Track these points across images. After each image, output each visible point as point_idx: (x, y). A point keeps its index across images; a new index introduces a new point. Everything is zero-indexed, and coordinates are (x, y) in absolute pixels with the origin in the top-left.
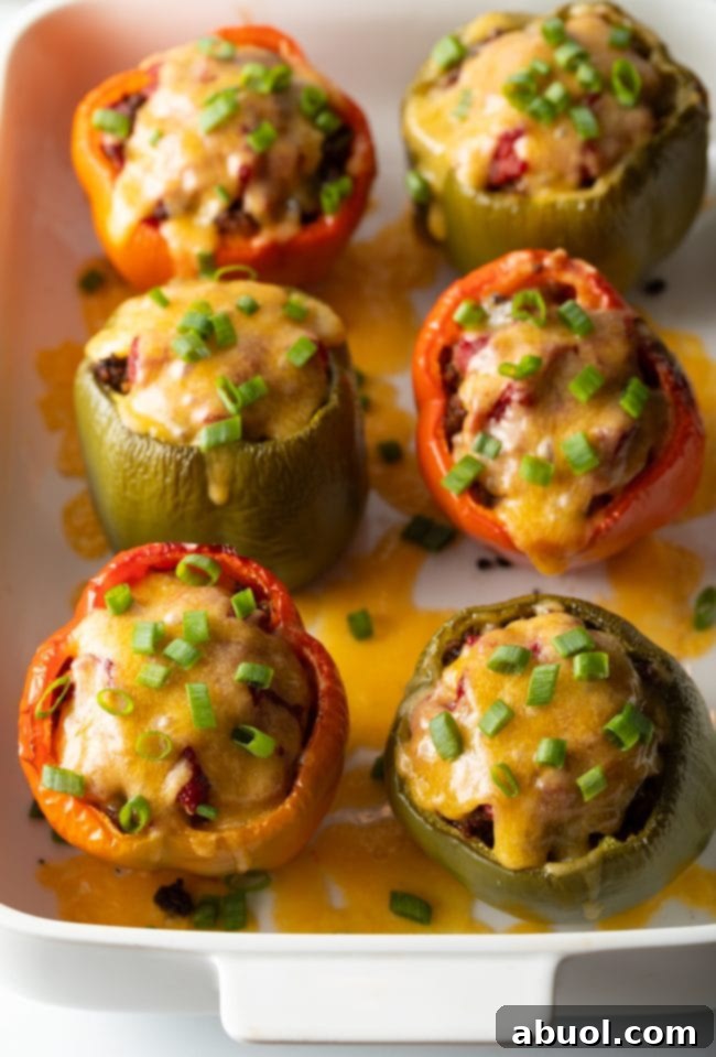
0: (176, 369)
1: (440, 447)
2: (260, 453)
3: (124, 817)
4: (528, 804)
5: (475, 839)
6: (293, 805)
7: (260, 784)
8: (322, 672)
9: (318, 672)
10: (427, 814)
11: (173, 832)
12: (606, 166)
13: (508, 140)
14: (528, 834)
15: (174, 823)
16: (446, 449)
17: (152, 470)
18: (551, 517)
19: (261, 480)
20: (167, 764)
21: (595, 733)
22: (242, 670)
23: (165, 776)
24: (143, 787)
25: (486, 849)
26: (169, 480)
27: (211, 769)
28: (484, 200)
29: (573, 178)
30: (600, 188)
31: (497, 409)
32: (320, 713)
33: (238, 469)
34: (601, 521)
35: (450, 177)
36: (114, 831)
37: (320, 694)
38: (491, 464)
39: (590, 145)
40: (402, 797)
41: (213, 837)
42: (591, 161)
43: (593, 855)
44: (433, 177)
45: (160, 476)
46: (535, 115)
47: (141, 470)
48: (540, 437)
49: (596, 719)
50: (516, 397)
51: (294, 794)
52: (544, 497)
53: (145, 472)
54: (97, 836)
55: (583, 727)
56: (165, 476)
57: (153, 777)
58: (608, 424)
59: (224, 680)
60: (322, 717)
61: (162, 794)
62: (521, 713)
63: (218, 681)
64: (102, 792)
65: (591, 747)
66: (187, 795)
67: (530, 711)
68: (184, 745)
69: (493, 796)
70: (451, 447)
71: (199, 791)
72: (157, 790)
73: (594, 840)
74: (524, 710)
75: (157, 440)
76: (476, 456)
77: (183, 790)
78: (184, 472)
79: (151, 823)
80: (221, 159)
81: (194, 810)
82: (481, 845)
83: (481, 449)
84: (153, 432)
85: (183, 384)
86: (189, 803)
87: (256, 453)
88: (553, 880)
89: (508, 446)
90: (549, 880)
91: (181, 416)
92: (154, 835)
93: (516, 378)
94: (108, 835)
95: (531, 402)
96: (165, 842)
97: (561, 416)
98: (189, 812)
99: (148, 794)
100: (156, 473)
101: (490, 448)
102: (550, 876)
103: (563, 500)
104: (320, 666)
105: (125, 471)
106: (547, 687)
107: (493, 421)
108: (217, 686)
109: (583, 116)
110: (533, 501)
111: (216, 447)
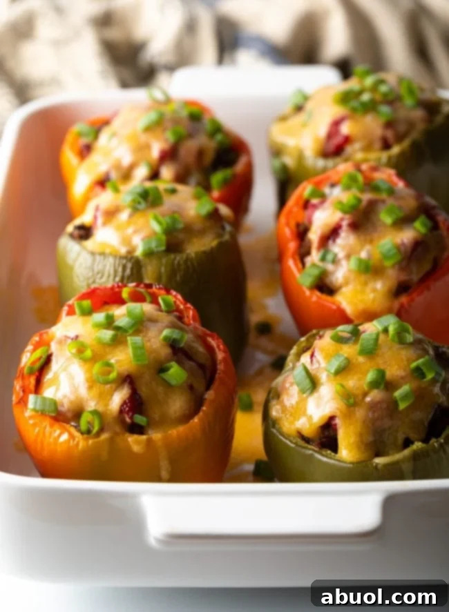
0: (124, 216)
1: (296, 265)
2: (178, 258)
3: (83, 425)
4: (360, 413)
5: (324, 450)
6: (200, 420)
7: (177, 405)
8: (220, 349)
9: (217, 350)
10: (292, 439)
11: (116, 434)
12: (400, 138)
13: (336, 124)
14: (361, 435)
15: (118, 429)
16: (300, 265)
17: (106, 274)
18: (371, 296)
19: (178, 278)
20: (114, 386)
21: (405, 370)
22: (166, 332)
23: (112, 395)
24: (97, 403)
25: (333, 454)
26: (118, 279)
27: (144, 391)
28: (321, 163)
29: (378, 145)
30: (396, 150)
31: (333, 233)
32: (218, 372)
33: (163, 269)
34: (404, 299)
35: (300, 157)
36: (77, 434)
37: (218, 362)
38: (330, 267)
39: (389, 124)
40: (274, 431)
41: (144, 437)
42: (390, 134)
43: (407, 452)
44: (289, 161)
45: (112, 278)
46: (354, 110)
47: (99, 276)
48: (362, 247)
49: (405, 363)
50: (345, 224)
51: (201, 414)
52: (366, 284)
53: (101, 278)
54: (65, 437)
55: (396, 367)
56: (115, 276)
57: (105, 397)
58: (407, 236)
59: (153, 340)
60: (219, 374)
61: (110, 407)
62: (354, 361)
63: (149, 341)
64: (69, 410)
65: (402, 378)
66: (127, 406)
67: (361, 359)
68: (126, 373)
69: (338, 409)
70: (303, 264)
71: (135, 404)
72: (107, 405)
73: (407, 443)
74: (357, 359)
75: (111, 254)
76: (321, 264)
77: (124, 403)
78: (128, 272)
79: (101, 430)
80: (147, 147)
81: (131, 418)
82: (329, 452)
83: (323, 259)
84: (108, 251)
85: (129, 223)
86: (128, 413)
87: (175, 258)
88: (379, 466)
89: (341, 255)
90: (376, 467)
91: (126, 241)
92: (104, 436)
93: (345, 212)
94: (72, 436)
95: (355, 226)
96: (112, 440)
97: (375, 235)
98: (128, 420)
99: (101, 409)
100: (109, 276)
101: (330, 257)
102: (377, 464)
103: (379, 285)
104: (218, 346)
105: (88, 279)
106: (372, 342)
107: (330, 242)
108: (148, 344)
109: (385, 109)
110: (359, 287)
111: (149, 254)
